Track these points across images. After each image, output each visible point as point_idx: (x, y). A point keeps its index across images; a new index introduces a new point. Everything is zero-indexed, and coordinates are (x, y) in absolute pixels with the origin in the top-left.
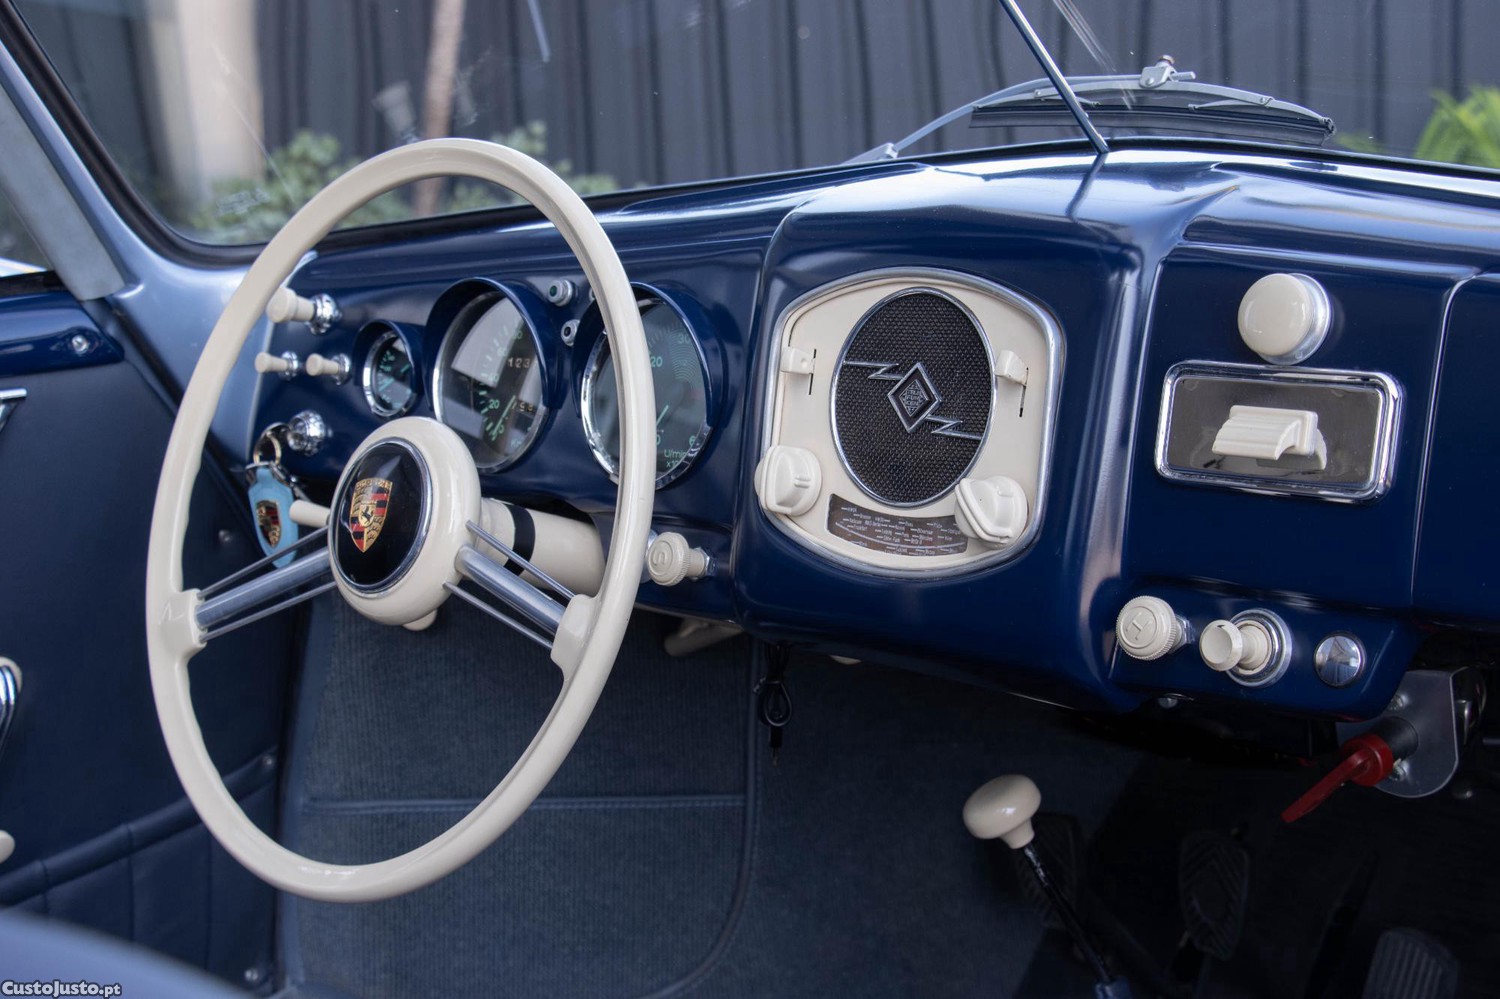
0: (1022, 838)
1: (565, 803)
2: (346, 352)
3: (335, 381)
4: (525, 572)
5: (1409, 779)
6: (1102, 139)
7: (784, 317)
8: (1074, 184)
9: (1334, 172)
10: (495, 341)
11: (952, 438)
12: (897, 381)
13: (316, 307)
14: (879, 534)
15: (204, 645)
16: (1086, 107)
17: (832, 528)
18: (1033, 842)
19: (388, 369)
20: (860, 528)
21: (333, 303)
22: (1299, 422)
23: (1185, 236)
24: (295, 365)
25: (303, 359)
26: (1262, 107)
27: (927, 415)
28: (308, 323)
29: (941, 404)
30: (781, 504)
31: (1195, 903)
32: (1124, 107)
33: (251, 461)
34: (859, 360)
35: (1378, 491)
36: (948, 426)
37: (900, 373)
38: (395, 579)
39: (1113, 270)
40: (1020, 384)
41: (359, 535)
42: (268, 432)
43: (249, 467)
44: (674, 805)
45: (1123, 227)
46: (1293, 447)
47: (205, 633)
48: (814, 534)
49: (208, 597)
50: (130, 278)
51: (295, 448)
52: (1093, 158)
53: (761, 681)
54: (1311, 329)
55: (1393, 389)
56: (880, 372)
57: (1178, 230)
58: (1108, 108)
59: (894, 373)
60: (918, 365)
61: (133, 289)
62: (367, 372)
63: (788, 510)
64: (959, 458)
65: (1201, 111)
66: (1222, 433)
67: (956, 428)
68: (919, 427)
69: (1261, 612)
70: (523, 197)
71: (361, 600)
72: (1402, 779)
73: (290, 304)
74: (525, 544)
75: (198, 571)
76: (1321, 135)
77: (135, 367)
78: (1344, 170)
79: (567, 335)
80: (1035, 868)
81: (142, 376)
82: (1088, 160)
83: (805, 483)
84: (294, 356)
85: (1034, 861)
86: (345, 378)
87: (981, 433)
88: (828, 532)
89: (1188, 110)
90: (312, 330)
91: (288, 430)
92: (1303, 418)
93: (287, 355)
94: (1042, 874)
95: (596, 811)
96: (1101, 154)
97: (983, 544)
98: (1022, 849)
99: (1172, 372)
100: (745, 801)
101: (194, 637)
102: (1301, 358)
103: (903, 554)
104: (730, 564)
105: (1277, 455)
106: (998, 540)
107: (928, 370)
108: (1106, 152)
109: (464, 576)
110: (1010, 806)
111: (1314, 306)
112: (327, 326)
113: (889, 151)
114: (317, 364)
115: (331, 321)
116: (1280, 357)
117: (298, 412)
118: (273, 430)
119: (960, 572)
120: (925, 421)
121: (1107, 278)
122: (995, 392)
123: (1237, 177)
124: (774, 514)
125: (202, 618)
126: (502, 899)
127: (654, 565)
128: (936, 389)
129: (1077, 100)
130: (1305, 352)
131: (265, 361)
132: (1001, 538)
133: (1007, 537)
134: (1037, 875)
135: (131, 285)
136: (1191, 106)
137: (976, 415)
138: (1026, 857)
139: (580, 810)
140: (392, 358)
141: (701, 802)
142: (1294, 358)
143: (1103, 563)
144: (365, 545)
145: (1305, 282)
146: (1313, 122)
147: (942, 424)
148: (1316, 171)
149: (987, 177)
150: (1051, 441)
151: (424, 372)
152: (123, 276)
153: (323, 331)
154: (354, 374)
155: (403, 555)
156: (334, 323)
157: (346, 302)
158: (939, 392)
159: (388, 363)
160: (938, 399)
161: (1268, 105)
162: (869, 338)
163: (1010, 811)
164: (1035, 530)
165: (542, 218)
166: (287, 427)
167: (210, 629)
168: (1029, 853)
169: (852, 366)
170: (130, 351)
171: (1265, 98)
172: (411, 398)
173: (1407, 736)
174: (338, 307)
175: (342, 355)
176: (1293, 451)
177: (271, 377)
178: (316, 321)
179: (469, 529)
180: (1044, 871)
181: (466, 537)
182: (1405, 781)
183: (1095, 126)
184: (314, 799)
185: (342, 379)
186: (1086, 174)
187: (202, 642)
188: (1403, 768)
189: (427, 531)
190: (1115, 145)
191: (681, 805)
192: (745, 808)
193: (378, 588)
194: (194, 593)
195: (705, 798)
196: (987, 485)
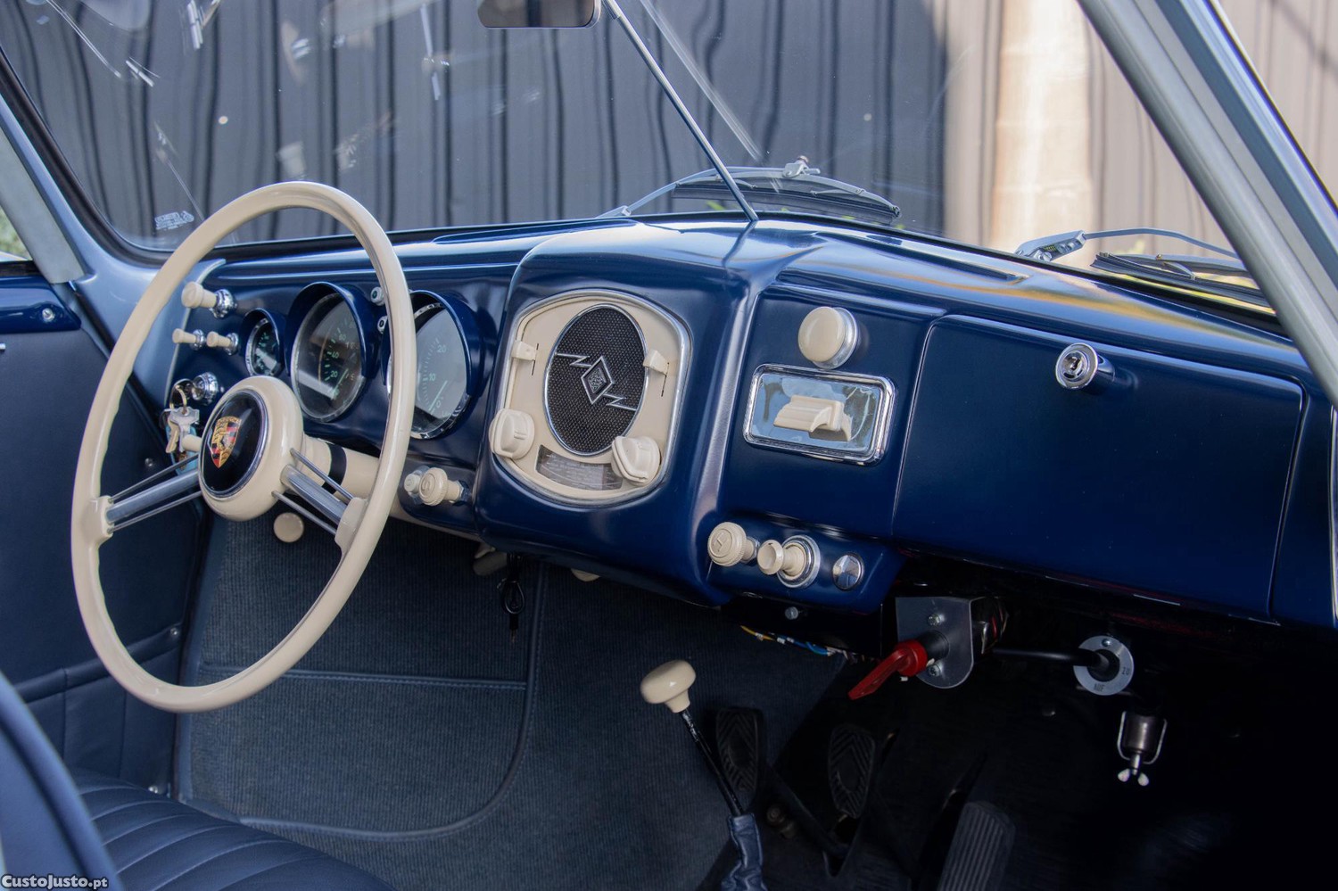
0: (681, 705)
1: (393, 679)
2: (236, 332)
3: (226, 353)
4: (337, 493)
5: (944, 676)
6: (753, 212)
7: (518, 319)
8: (732, 240)
9: (898, 246)
10: (338, 329)
11: (619, 409)
12: (587, 368)
13: (218, 299)
14: (569, 474)
15: (111, 535)
16: (741, 187)
17: (538, 469)
18: (689, 708)
19: (264, 345)
20: (558, 470)
21: (230, 296)
22: (830, 408)
23: (777, 278)
24: (202, 339)
25: (206, 335)
26: (857, 196)
27: (604, 393)
28: (211, 310)
29: (613, 385)
30: (505, 449)
31: (838, 776)
32: (773, 190)
33: (168, 407)
34: (565, 353)
35: (875, 457)
36: (617, 402)
37: (590, 363)
38: (238, 487)
39: (734, 298)
40: (661, 373)
41: (217, 456)
42: (177, 386)
43: (166, 410)
44: (473, 686)
45: (743, 270)
46: (825, 424)
47: (113, 526)
48: (527, 474)
49: (116, 502)
50: (88, 271)
51: (197, 399)
52: (747, 223)
53: (503, 580)
54: (843, 345)
55: (889, 388)
56: (578, 361)
57: (774, 274)
58: (760, 192)
59: (586, 363)
60: (601, 358)
61: (90, 277)
62: (250, 345)
63: (510, 454)
64: (621, 422)
65: (819, 196)
66: (781, 413)
67: (622, 402)
68: (600, 401)
69: (803, 537)
70: (348, 231)
71: (218, 503)
72: (938, 675)
73: (199, 295)
74: (337, 473)
75: (112, 482)
76: (890, 217)
77: (87, 333)
78: (906, 245)
79: (381, 326)
80: (689, 728)
81: (92, 340)
82: (743, 225)
83: (524, 436)
84: (202, 333)
85: (689, 723)
86: (235, 350)
87: (636, 406)
88: (536, 472)
89: (810, 195)
90: (215, 315)
91: (192, 386)
92: (833, 406)
93: (197, 332)
94: (694, 732)
95: (415, 686)
96: (752, 221)
97: (632, 483)
98: (681, 713)
99: (758, 370)
100: (526, 687)
101: (105, 529)
102: (837, 365)
103: (583, 488)
104: (473, 493)
105: (812, 429)
106: (638, 480)
107: (608, 361)
108: (756, 220)
109: (289, 490)
110: (673, 681)
111: (846, 331)
112: (225, 312)
113: (624, 212)
114: (215, 339)
115: (228, 309)
116: (825, 363)
117: (201, 373)
118: (179, 384)
119: (615, 502)
120: (603, 397)
121: (729, 304)
122: (647, 378)
123: (825, 241)
124: (503, 457)
125: (110, 515)
126: (341, 746)
127: (422, 490)
128: (612, 375)
129: (733, 183)
130: (840, 360)
131: (181, 336)
132: (640, 478)
133: (644, 478)
134: (691, 733)
135: (89, 275)
136: (812, 192)
137: (634, 396)
138: (684, 720)
139: (403, 685)
140: (267, 338)
141: (494, 685)
142: (832, 365)
143: (707, 503)
144: (221, 463)
145: (843, 313)
146: (886, 208)
147: (613, 399)
148: (886, 244)
149: (682, 231)
150: (678, 414)
151: (286, 350)
152: (83, 269)
153: (222, 316)
154: (240, 347)
155: (245, 470)
156: (231, 311)
157: (241, 297)
158: (613, 377)
159: (264, 341)
160: (612, 382)
161: (861, 195)
162: (573, 338)
163: (672, 684)
164: (663, 474)
165: (357, 246)
166: (191, 384)
167: (116, 523)
168: (686, 717)
169: (561, 357)
170: (85, 324)
171: (859, 189)
172: (276, 367)
173: (941, 644)
174: (235, 301)
175: (234, 334)
176: (824, 427)
177: (184, 347)
178: (217, 308)
179: (292, 455)
180: (696, 731)
181: (291, 460)
182: (940, 677)
183: (748, 202)
184: (207, 663)
185: (232, 352)
186: (740, 234)
187: (109, 532)
188: (940, 668)
189: (262, 454)
190: (763, 216)
191: (479, 686)
192: (526, 692)
193: (227, 493)
194: (107, 498)
195: (496, 682)
196: (634, 441)
